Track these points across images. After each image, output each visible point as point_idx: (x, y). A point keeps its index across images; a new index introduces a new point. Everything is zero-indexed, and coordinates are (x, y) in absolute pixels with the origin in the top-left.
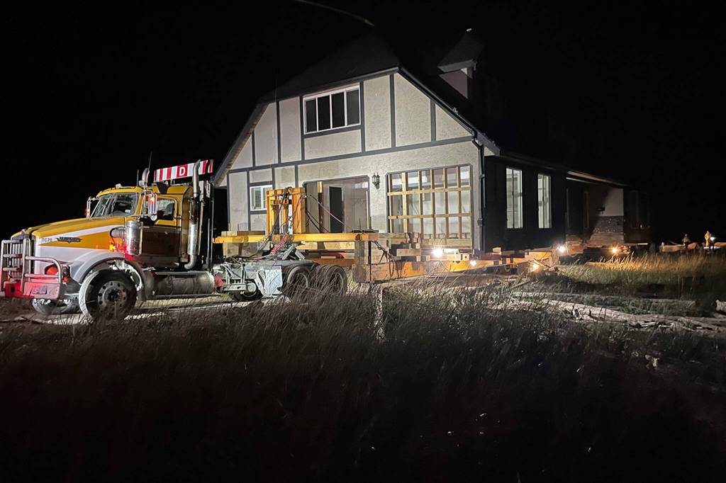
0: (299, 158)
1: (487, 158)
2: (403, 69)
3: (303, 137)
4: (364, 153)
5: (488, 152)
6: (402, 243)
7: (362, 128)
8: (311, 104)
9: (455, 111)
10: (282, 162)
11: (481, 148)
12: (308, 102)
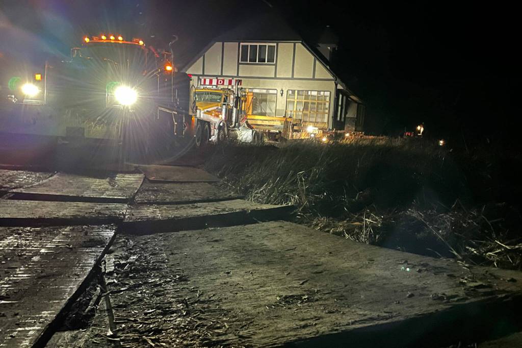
0: (235, 74)
1: (339, 90)
2: (303, 42)
3: (239, 64)
4: (275, 78)
5: (339, 87)
6: (297, 124)
7: (276, 65)
8: (245, 48)
9: (328, 67)
10: (223, 75)
11: (336, 85)
12: (243, 46)
